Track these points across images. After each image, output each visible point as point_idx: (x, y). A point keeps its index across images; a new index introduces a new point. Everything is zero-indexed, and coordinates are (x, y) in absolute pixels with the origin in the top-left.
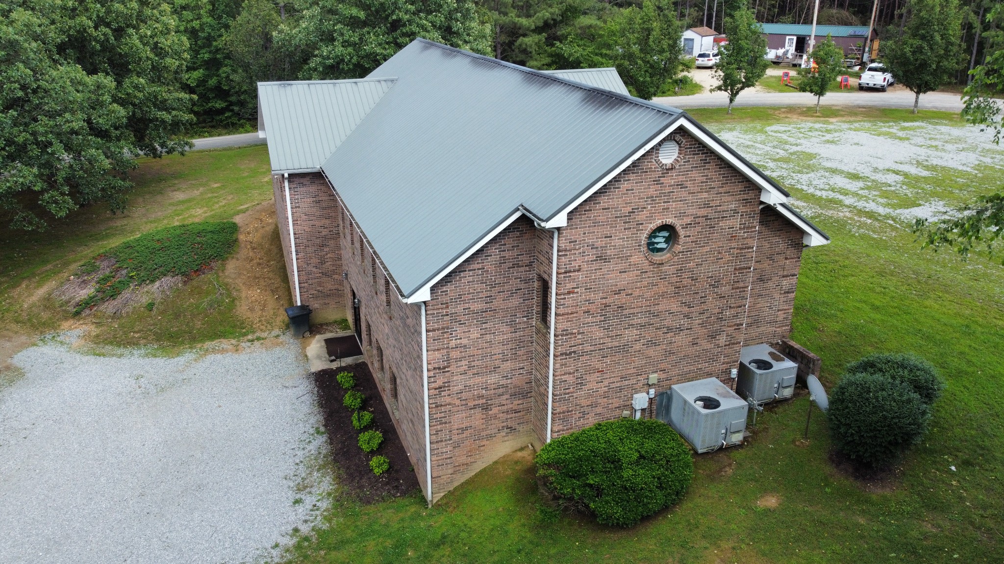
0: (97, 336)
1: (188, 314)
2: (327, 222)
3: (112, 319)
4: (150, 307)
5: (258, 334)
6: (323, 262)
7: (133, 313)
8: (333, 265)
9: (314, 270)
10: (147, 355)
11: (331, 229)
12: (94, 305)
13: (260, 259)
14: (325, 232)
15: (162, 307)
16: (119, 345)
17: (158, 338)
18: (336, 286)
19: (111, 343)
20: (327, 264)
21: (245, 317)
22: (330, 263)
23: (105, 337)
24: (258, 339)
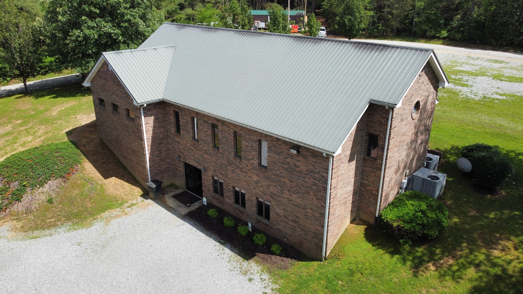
0: (22, 227)
1: (78, 200)
2: (162, 129)
3: (26, 214)
4: (50, 201)
5: (130, 202)
6: (160, 153)
7: (39, 207)
8: (166, 154)
9: (157, 158)
10: (69, 230)
11: (164, 133)
12: (6, 209)
13: (102, 159)
14: (161, 136)
15: (59, 199)
16: (43, 228)
17: (69, 218)
18: (167, 166)
19: (37, 229)
20: (163, 154)
21: (115, 195)
22: (164, 153)
23: (29, 226)
24: (133, 205)
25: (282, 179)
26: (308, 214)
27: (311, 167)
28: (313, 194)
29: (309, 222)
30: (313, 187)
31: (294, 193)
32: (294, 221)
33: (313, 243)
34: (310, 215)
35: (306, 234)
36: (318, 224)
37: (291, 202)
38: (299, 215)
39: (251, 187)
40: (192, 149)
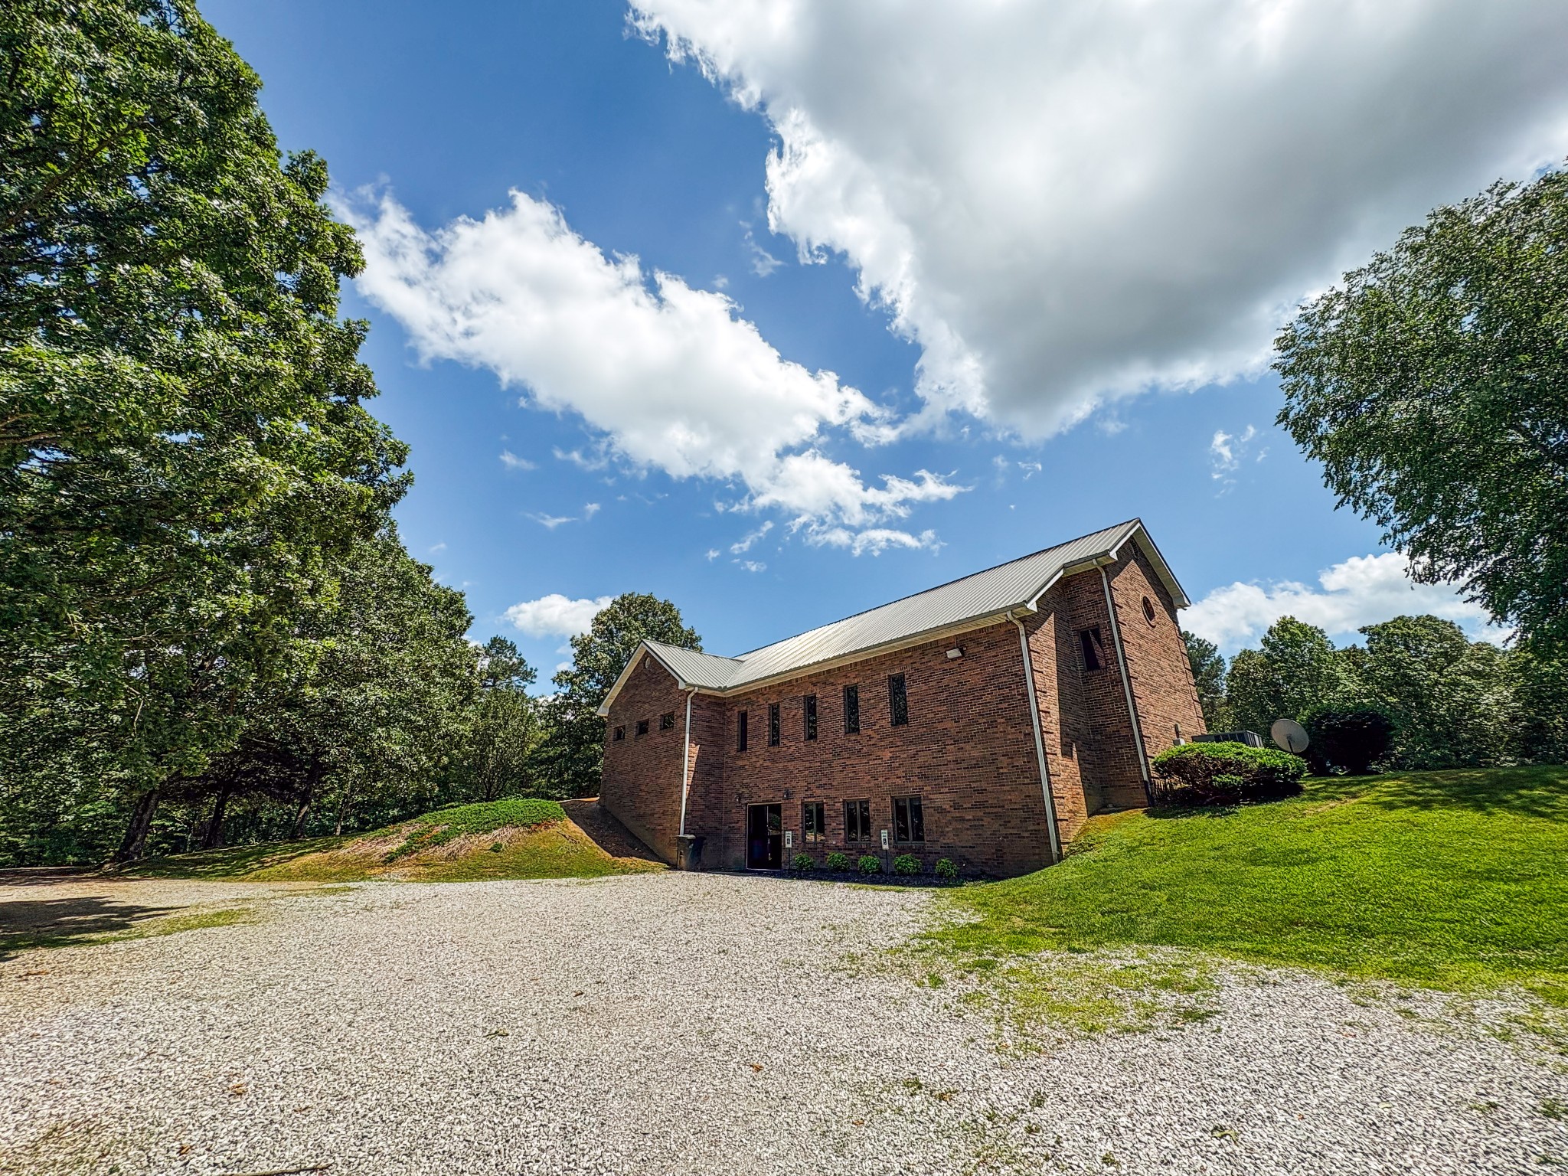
25: (940, 726)
26: (1001, 771)
27: (990, 669)
28: (1003, 720)
29: (1008, 788)
30: (1000, 706)
31: (967, 740)
32: (976, 806)
33: (1026, 834)
34: (1006, 770)
35: (1005, 824)
36: (1027, 781)
37: (964, 765)
38: (984, 785)
39: (880, 779)
40: (767, 768)
